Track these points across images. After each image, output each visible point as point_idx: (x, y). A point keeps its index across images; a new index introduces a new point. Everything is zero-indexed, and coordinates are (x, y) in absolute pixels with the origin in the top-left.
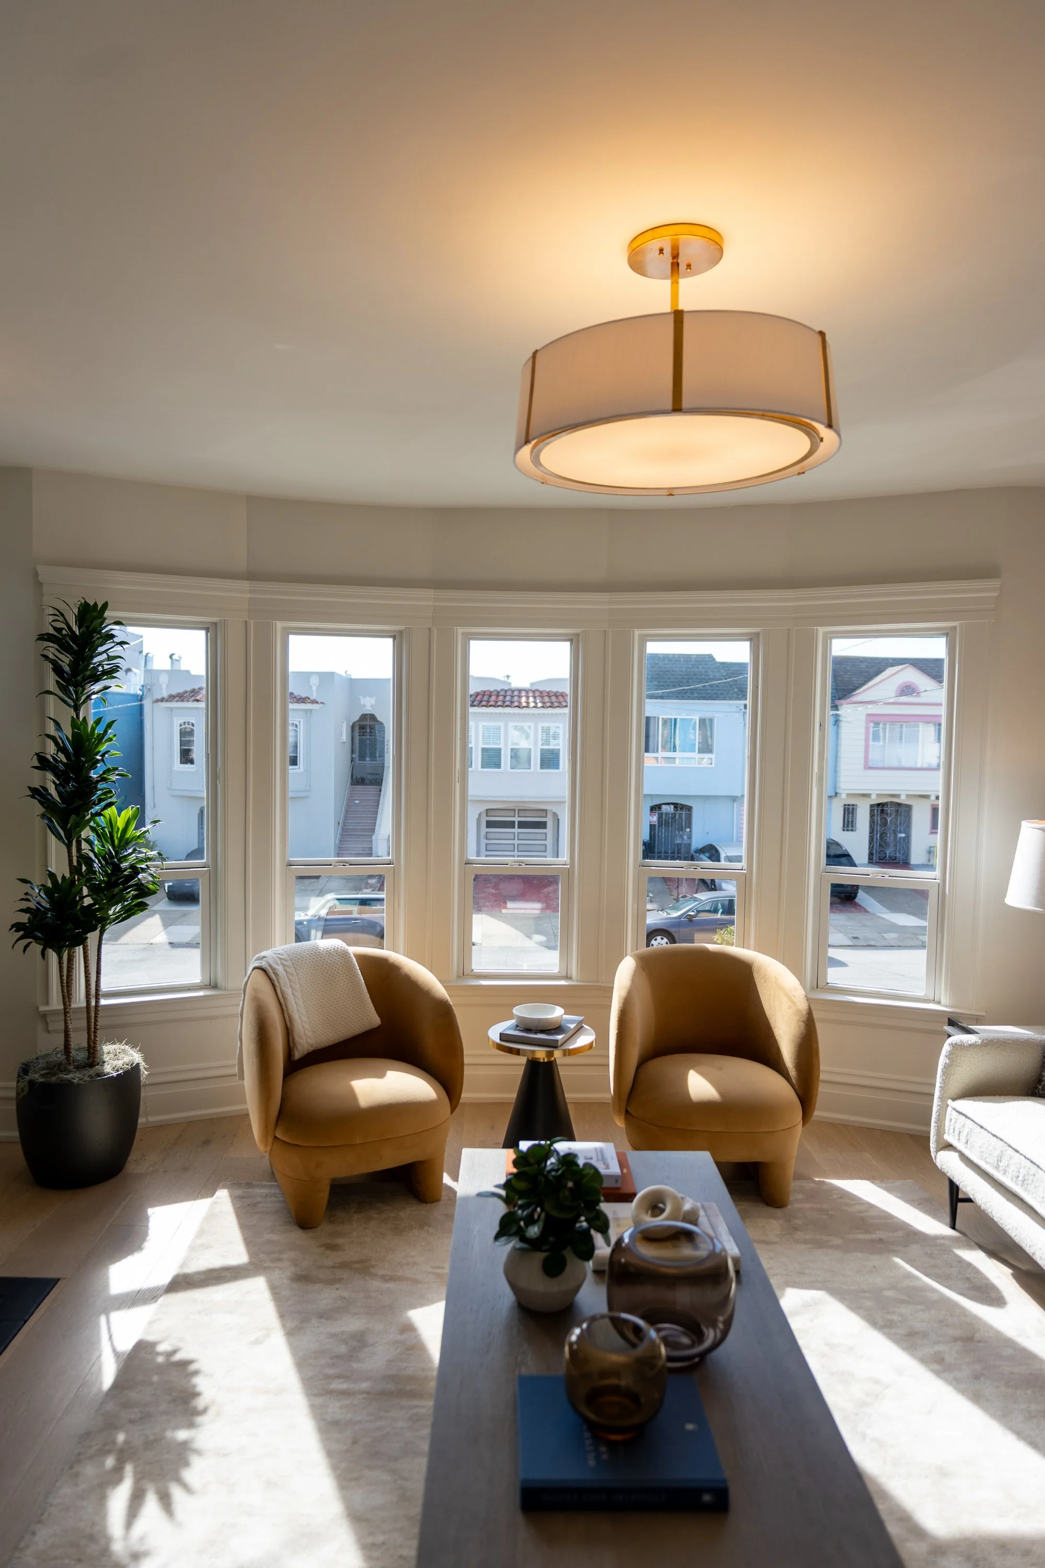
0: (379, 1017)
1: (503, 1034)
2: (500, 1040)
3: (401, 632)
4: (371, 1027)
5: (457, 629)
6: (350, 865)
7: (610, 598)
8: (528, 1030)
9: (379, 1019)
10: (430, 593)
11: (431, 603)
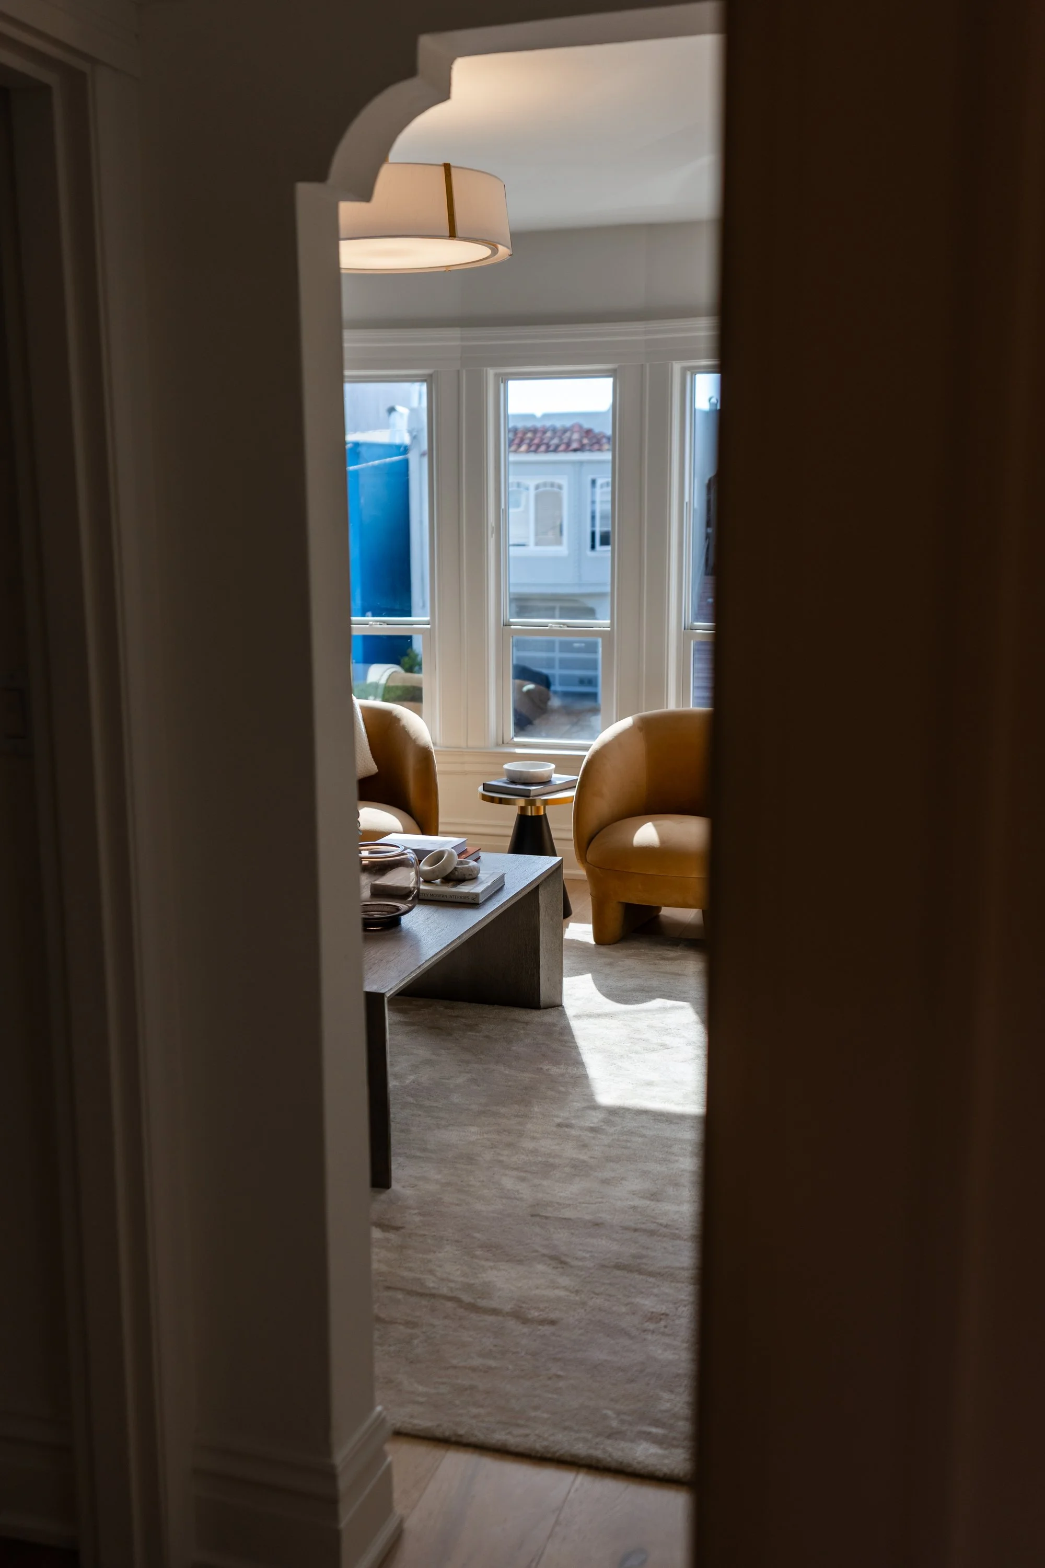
0: (376, 764)
1: (486, 784)
2: (484, 790)
3: (431, 376)
4: (369, 774)
5: (486, 370)
6: (388, 624)
7: (645, 328)
8: (513, 782)
9: (376, 766)
10: (456, 332)
11: (458, 343)
